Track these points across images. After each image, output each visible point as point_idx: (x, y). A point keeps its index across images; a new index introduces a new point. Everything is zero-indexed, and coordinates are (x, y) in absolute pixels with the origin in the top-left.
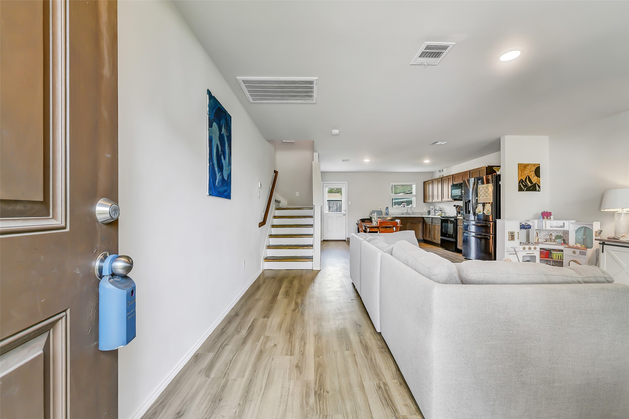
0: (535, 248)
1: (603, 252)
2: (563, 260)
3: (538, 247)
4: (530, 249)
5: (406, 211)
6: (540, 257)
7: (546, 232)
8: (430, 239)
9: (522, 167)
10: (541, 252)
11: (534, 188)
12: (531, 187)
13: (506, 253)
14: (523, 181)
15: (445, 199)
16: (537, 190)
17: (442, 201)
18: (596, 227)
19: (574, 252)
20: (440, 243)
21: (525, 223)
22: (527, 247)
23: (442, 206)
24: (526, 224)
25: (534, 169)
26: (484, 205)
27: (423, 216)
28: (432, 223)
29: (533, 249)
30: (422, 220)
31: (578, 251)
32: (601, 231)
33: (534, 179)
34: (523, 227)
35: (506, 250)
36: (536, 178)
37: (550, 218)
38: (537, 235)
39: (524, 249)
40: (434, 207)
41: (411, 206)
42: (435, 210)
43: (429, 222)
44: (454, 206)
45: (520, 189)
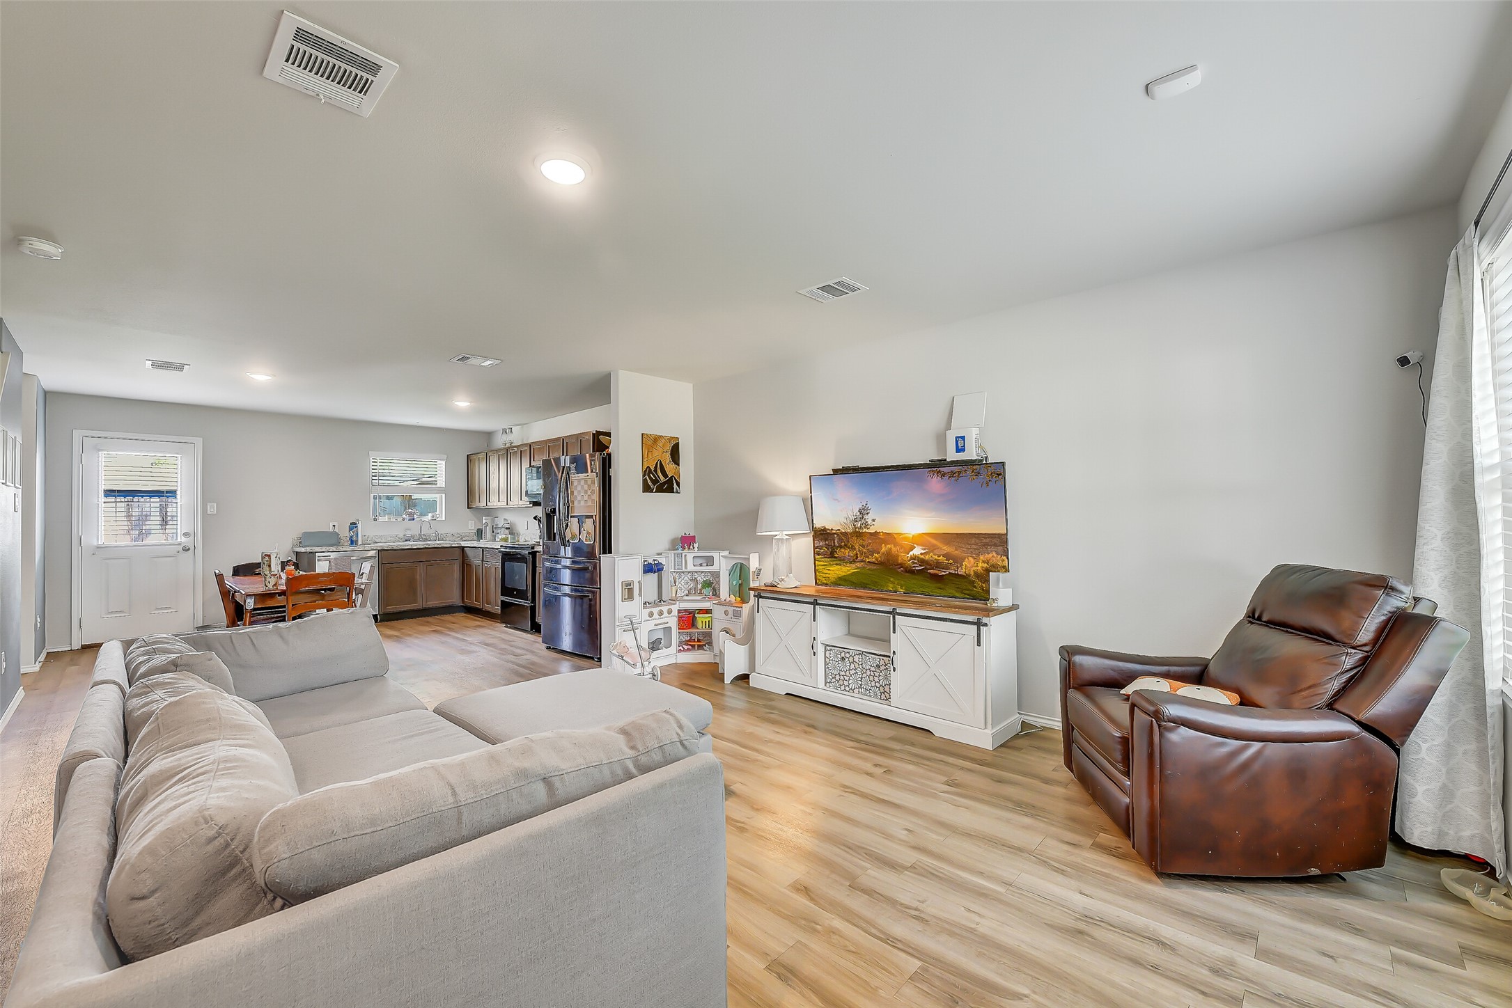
0: (670, 612)
1: (758, 612)
2: (711, 629)
3: (675, 608)
4: (661, 613)
5: (416, 532)
6: (679, 629)
7: (688, 576)
8: (478, 605)
9: (649, 442)
10: (680, 618)
11: (668, 485)
12: (664, 483)
13: (617, 629)
14: (650, 471)
15: (516, 501)
16: (675, 490)
17: (507, 506)
18: (754, 564)
19: (726, 613)
20: (499, 612)
21: (654, 560)
22: (656, 610)
23: (511, 517)
24: (656, 562)
25: (669, 447)
26: (581, 520)
27: (463, 544)
28: (483, 561)
29: (665, 614)
30: (458, 552)
31: (730, 610)
32: (760, 570)
33: (670, 468)
34: (650, 568)
35: (617, 624)
36: (673, 465)
37: (694, 548)
38: (675, 583)
39: (651, 615)
40: (493, 521)
41: (433, 517)
42: (494, 529)
43: (475, 560)
44: (535, 518)
45: (647, 489)
